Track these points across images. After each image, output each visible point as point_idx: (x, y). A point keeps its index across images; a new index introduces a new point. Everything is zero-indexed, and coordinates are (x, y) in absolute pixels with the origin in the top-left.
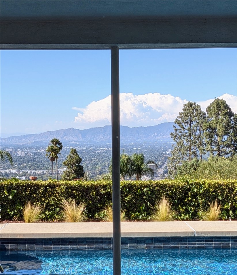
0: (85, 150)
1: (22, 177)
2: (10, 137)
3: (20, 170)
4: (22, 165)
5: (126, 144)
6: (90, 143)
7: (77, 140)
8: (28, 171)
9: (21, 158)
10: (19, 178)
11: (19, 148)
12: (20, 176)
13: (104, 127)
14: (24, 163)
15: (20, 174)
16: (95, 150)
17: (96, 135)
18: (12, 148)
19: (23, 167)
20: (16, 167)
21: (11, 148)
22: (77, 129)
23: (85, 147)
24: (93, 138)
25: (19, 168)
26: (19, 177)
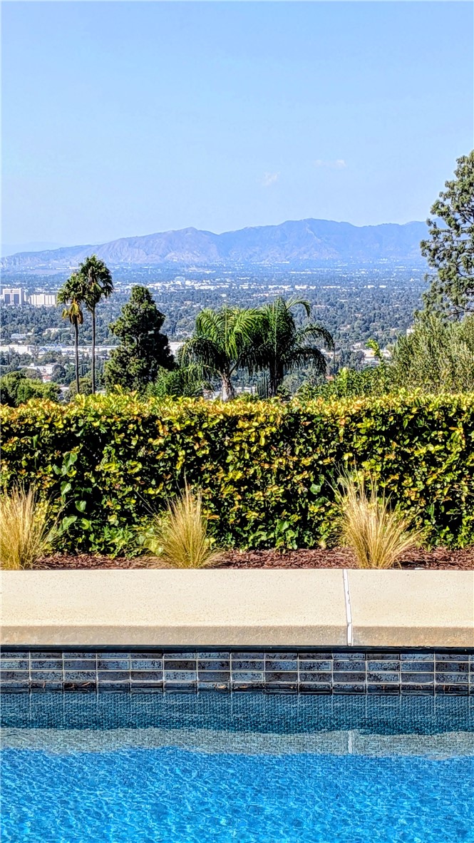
0: (228, 292)
1: (44, 365)
2: (17, 255)
3: (41, 347)
4: (46, 333)
5: (344, 274)
6: (243, 270)
7: (206, 263)
8: (63, 350)
9: (46, 314)
10: (35, 368)
11: (41, 285)
12: (40, 364)
13: (282, 224)
14: (51, 326)
15: (40, 357)
16: (255, 291)
17: (257, 248)
18: (20, 286)
19: (49, 339)
20: (29, 337)
21: (17, 284)
22: (205, 232)
23: (226, 282)
24: (251, 256)
25: (38, 342)
26: (35, 365)
